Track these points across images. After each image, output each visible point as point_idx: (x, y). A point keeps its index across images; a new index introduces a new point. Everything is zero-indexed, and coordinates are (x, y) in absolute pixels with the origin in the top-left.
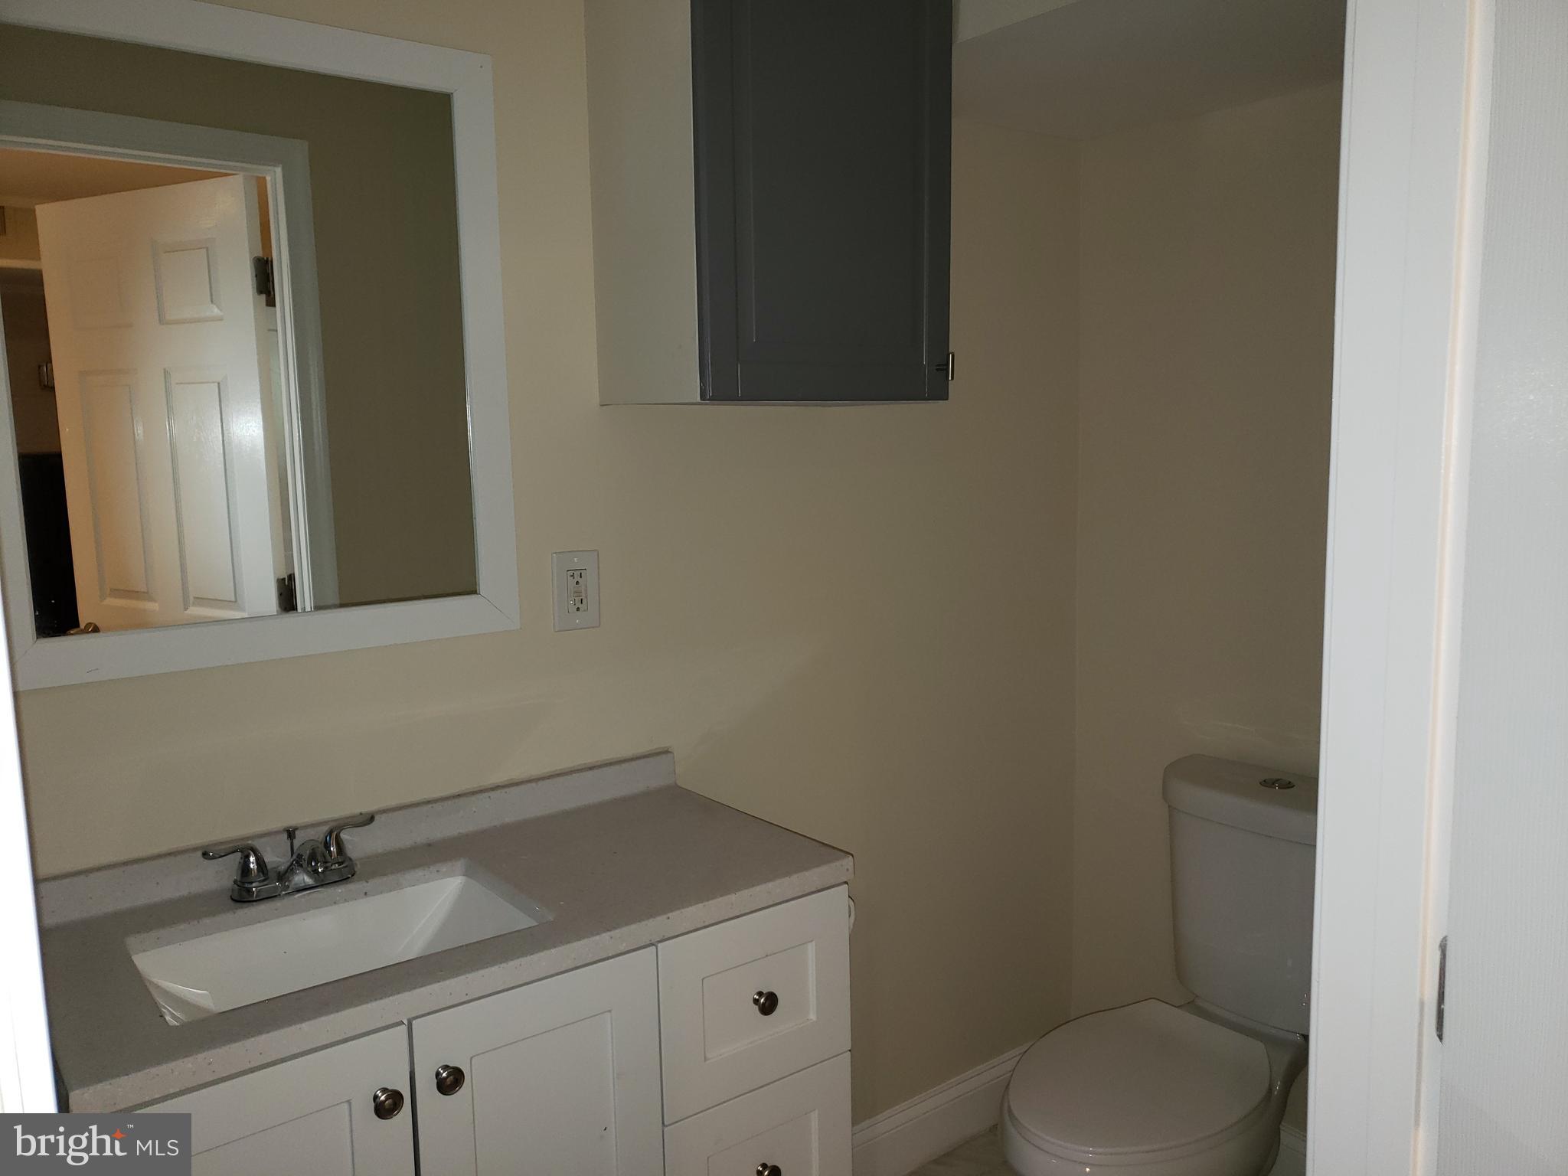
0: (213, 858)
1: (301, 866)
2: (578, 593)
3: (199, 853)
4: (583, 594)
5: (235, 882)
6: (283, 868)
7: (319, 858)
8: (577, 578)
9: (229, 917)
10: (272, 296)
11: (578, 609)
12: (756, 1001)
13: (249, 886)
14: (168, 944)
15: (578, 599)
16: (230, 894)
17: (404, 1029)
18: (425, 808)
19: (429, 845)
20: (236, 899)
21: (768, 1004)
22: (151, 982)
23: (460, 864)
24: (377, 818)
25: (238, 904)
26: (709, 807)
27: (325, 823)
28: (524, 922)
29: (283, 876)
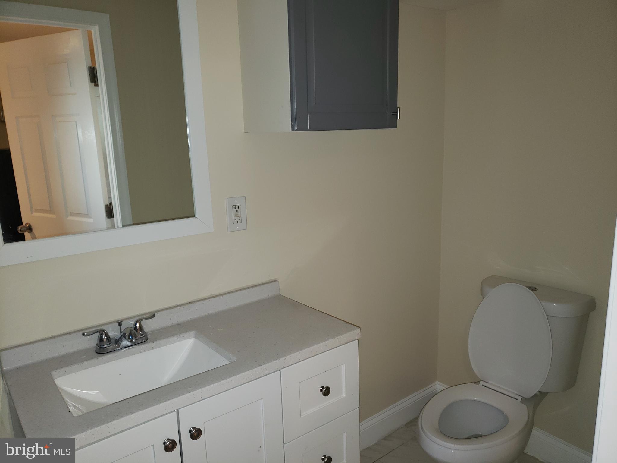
0: (87, 336)
1: (125, 338)
2: (237, 215)
3: (81, 333)
4: (240, 215)
5: (97, 344)
6: (117, 338)
7: (133, 335)
8: (237, 209)
9: (95, 361)
10: (97, 83)
11: (238, 222)
12: (321, 390)
13: (103, 347)
14: (70, 373)
15: (238, 218)
16: (95, 349)
17: (175, 413)
18: (176, 309)
19: (178, 324)
20: (98, 352)
21: (326, 391)
22: (62, 389)
23: (192, 333)
24: (157, 315)
25: (99, 355)
26: (295, 305)
27: (134, 317)
28: (224, 362)
29: (117, 342)
